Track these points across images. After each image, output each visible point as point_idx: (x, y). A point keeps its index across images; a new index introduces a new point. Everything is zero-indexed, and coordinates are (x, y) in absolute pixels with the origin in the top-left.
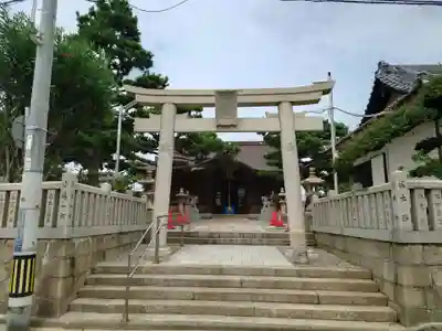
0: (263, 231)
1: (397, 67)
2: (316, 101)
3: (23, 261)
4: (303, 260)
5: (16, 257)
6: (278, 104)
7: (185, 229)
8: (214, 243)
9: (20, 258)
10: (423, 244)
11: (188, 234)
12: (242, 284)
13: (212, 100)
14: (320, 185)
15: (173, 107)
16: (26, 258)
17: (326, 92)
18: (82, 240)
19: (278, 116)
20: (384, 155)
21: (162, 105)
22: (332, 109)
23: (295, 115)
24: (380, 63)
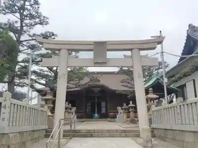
0: (121, 128)
2: (154, 48)
6: (131, 50)
7: (73, 128)
8: (91, 136)
11: (75, 131)
13: (92, 47)
14: (156, 99)
15: (66, 51)
18: (13, 135)
19: (131, 57)
20: (194, 80)
21: (59, 50)
22: (162, 53)
23: (141, 57)
24: (189, 25)
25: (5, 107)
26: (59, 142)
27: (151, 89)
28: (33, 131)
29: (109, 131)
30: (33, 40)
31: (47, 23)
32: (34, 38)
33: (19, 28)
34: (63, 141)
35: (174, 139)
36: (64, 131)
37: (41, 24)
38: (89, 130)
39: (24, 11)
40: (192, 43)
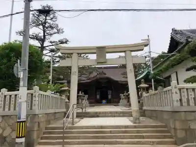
0: (121, 111)
1: (181, 31)
2: (142, 50)
3: (21, 123)
4: (137, 121)
5: (18, 122)
6: (125, 52)
7: (84, 111)
8: (98, 116)
9: (20, 122)
10: (185, 112)
12: (111, 132)
13: (95, 51)
15: (77, 54)
16: (23, 122)
17: (146, 45)
18: (41, 115)
19: (125, 57)
20: (176, 72)
21: (72, 54)
22: (150, 52)
23: (132, 57)
24: (173, 29)
25: (35, 97)
26: (73, 120)
27: (143, 80)
28: (55, 113)
29: (111, 112)
30: (53, 45)
31: (63, 32)
32: (53, 44)
33: (42, 37)
34: (76, 120)
35: (156, 117)
36: (77, 113)
37: (58, 33)
38: (96, 112)
39: (45, 24)
40: (175, 43)
